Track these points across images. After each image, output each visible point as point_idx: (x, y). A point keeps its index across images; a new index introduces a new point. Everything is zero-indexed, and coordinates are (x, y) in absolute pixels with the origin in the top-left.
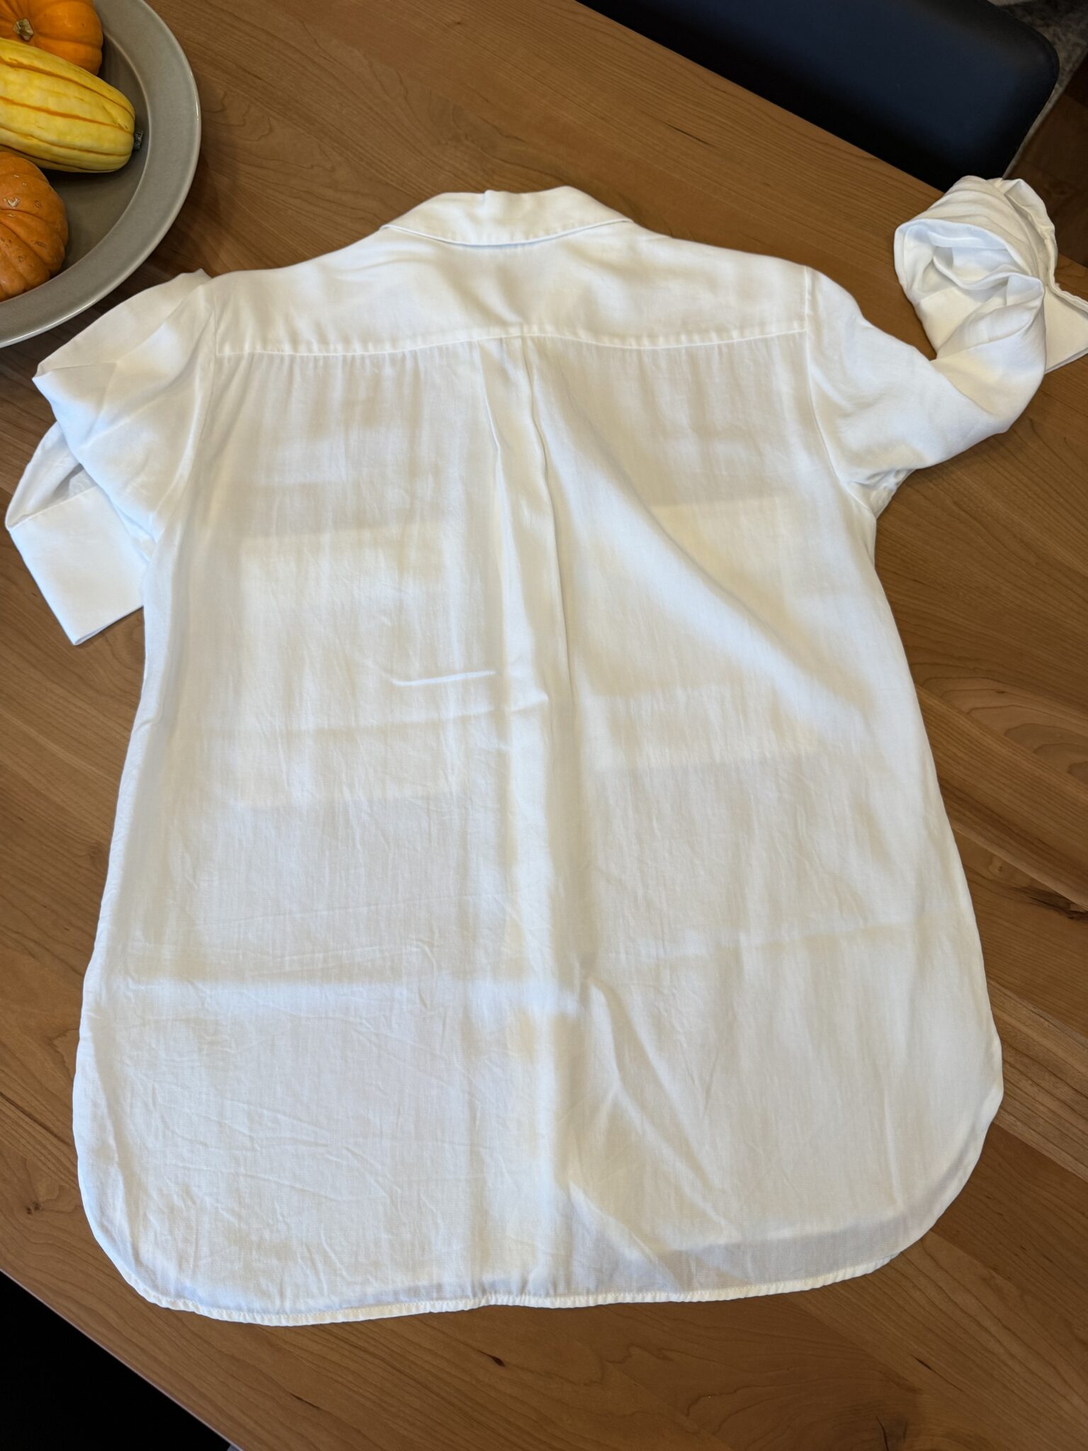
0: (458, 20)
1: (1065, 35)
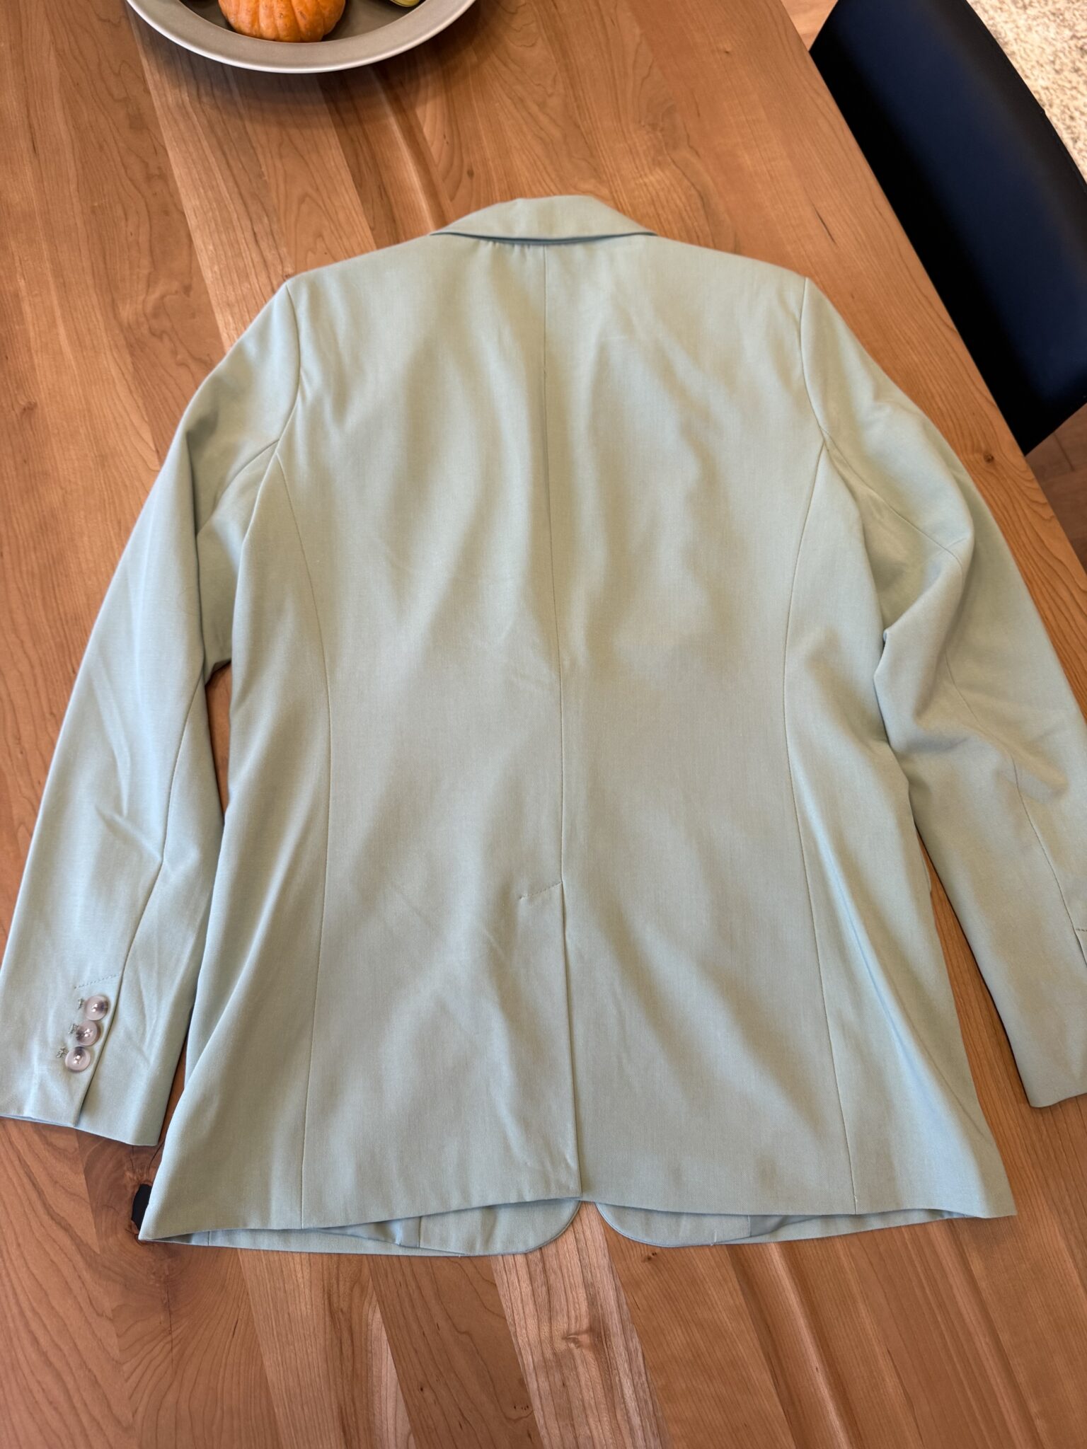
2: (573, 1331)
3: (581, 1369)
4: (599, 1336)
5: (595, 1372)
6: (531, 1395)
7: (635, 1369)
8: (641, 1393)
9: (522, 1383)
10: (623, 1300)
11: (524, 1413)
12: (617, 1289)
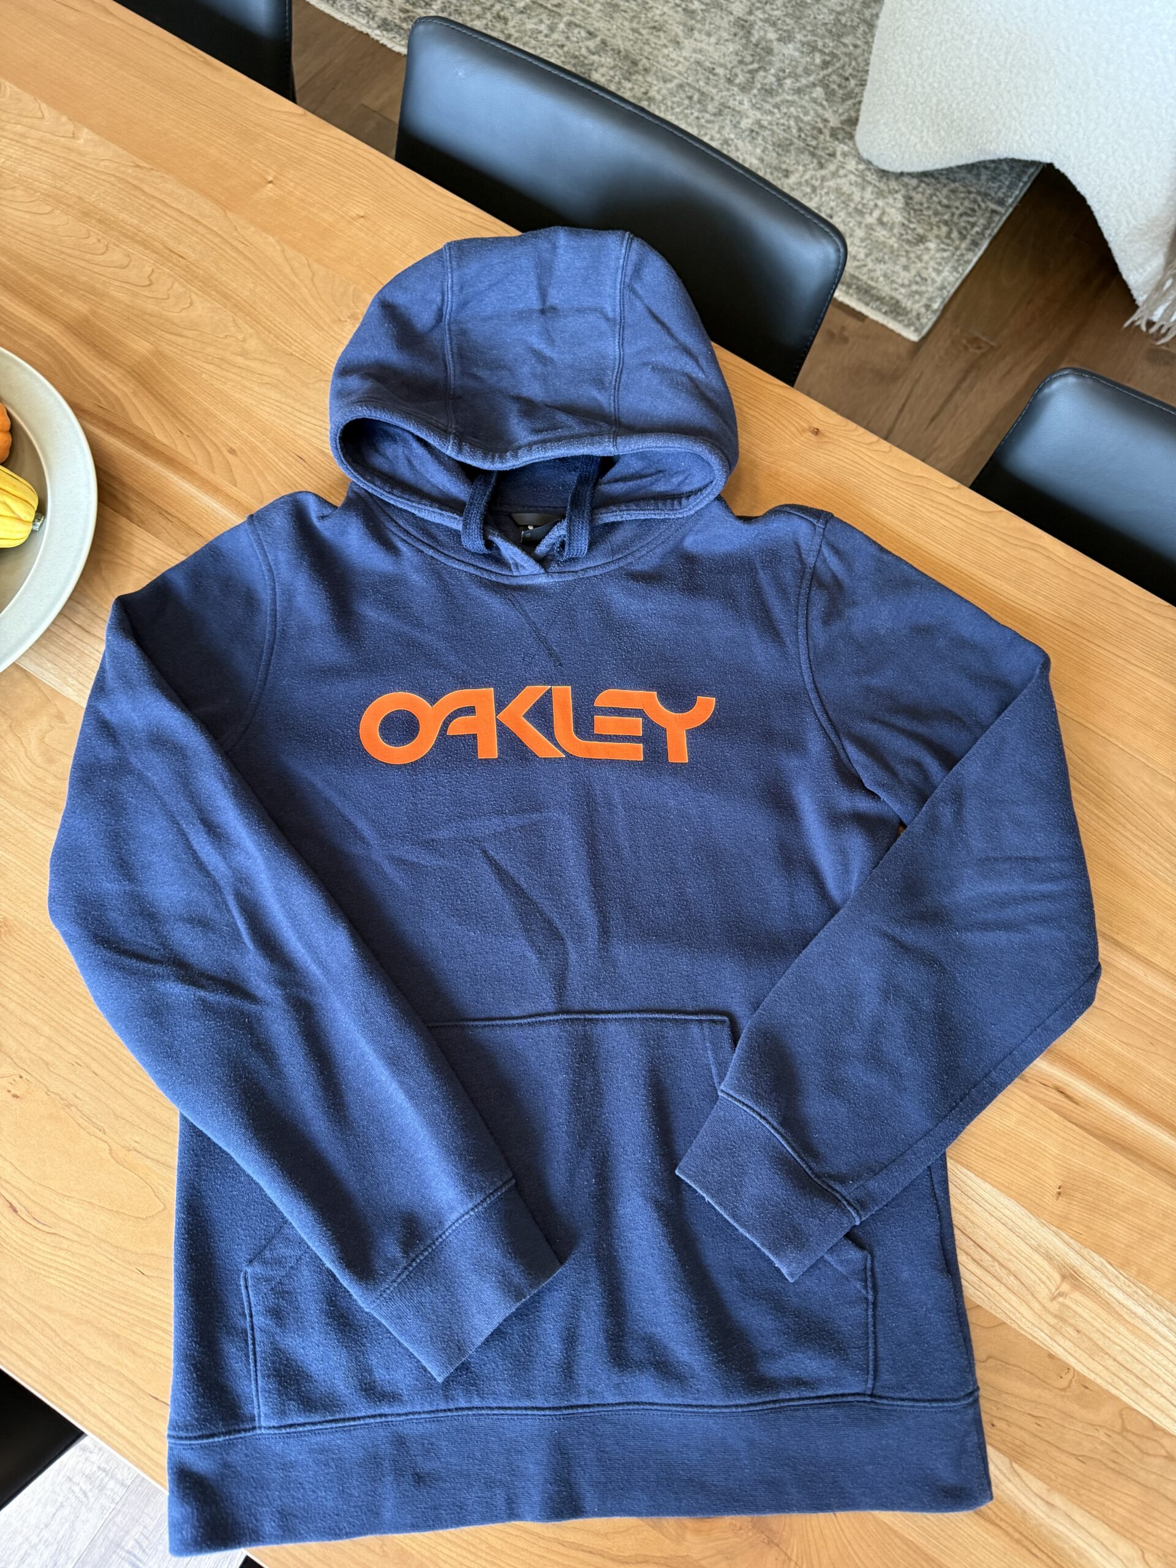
0: (362, 214)
1: (983, 201)
2: (1053, 1289)
3: (1080, 1310)
4: (1072, 1276)
5: (1090, 1304)
6: (1064, 1359)
7: (1112, 1278)
8: (1129, 1290)
9: (1051, 1356)
10: (1066, 1238)
11: (1070, 1376)
12: (1056, 1234)
